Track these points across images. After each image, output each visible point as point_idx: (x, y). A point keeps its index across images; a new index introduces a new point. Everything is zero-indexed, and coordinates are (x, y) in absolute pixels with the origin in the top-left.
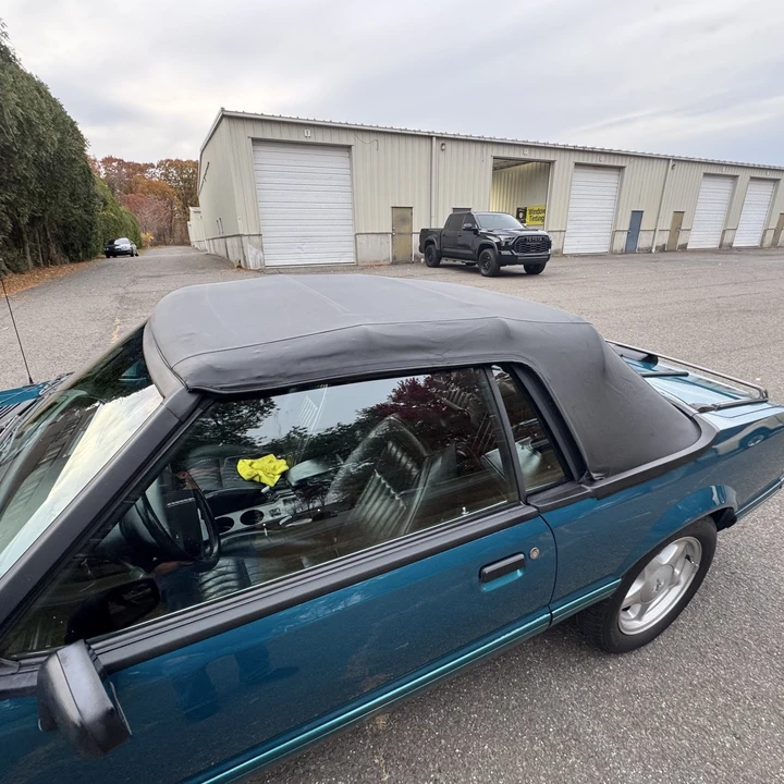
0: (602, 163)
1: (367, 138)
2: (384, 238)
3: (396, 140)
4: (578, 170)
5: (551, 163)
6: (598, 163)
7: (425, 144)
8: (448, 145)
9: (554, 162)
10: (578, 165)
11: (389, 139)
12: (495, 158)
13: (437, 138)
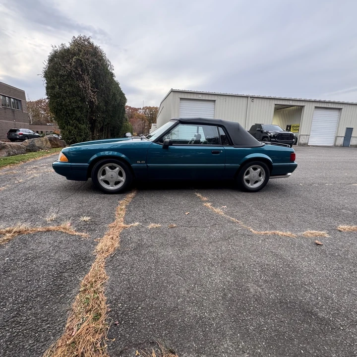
1: (222, 98)
3: (233, 98)
4: (317, 109)
5: (303, 107)
6: (328, 106)
7: (245, 99)
8: (255, 100)
10: (316, 107)
11: (230, 98)
12: (275, 105)
13: (250, 97)
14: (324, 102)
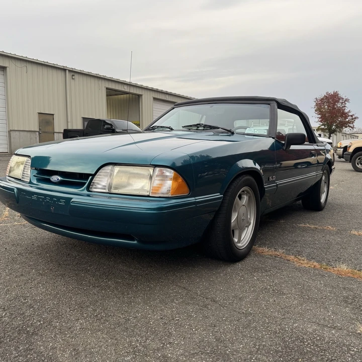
0: (167, 99)
1: (19, 64)
2: (33, 135)
3: (40, 68)
4: (155, 102)
5: (139, 96)
6: (165, 99)
7: (60, 74)
8: (76, 77)
9: (142, 95)
10: (155, 99)
11: (35, 67)
12: (107, 89)
13: (69, 71)
14: (166, 93)
